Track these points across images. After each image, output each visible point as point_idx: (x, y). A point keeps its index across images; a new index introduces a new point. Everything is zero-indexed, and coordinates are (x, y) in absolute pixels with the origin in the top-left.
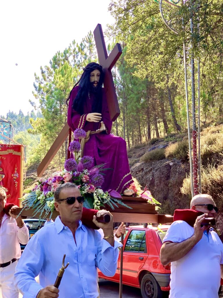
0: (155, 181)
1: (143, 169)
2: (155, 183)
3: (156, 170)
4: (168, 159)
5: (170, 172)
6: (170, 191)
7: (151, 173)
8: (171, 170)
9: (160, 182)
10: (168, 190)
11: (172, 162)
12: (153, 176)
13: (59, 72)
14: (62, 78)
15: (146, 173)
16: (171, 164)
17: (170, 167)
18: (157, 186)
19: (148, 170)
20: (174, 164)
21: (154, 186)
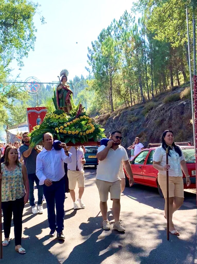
0: (172, 117)
1: (164, 109)
2: (173, 117)
3: (173, 109)
4: (182, 100)
5: (184, 109)
6: (184, 123)
7: (170, 111)
8: (184, 107)
9: (177, 117)
10: (183, 122)
11: (185, 102)
12: (171, 113)
13: (104, 44)
14: (106, 48)
15: (166, 111)
16: (185, 103)
17: (184, 105)
18: (175, 120)
19: (167, 109)
20: (186, 104)
21: (172, 120)
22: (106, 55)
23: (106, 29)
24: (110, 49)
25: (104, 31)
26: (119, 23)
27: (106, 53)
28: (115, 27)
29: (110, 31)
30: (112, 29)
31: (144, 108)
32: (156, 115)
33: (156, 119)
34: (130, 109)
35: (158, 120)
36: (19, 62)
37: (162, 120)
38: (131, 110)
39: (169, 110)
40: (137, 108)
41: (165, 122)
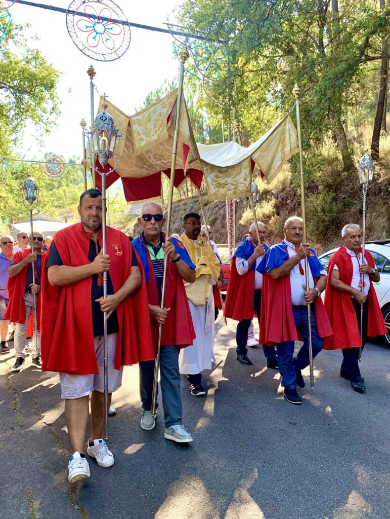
1: (218, 206)
8: (238, 205)
11: (239, 199)
12: (224, 211)
15: (220, 209)
17: (237, 203)
20: (240, 201)
21: (225, 219)
23: (154, 92)
25: (152, 94)
26: (172, 85)
28: (166, 90)
30: (163, 93)
31: (198, 203)
32: (210, 213)
33: (209, 218)
34: (182, 203)
35: (210, 219)
36: (38, 142)
37: (214, 220)
38: (184, 205)
39: (222, 207)
40: (190, 203)
41: (218, 221)
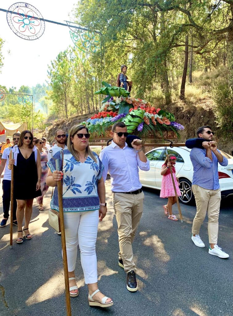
22: (62, 74)
24: (65, 70)
27: (62, 72)
29: (66, 53)
